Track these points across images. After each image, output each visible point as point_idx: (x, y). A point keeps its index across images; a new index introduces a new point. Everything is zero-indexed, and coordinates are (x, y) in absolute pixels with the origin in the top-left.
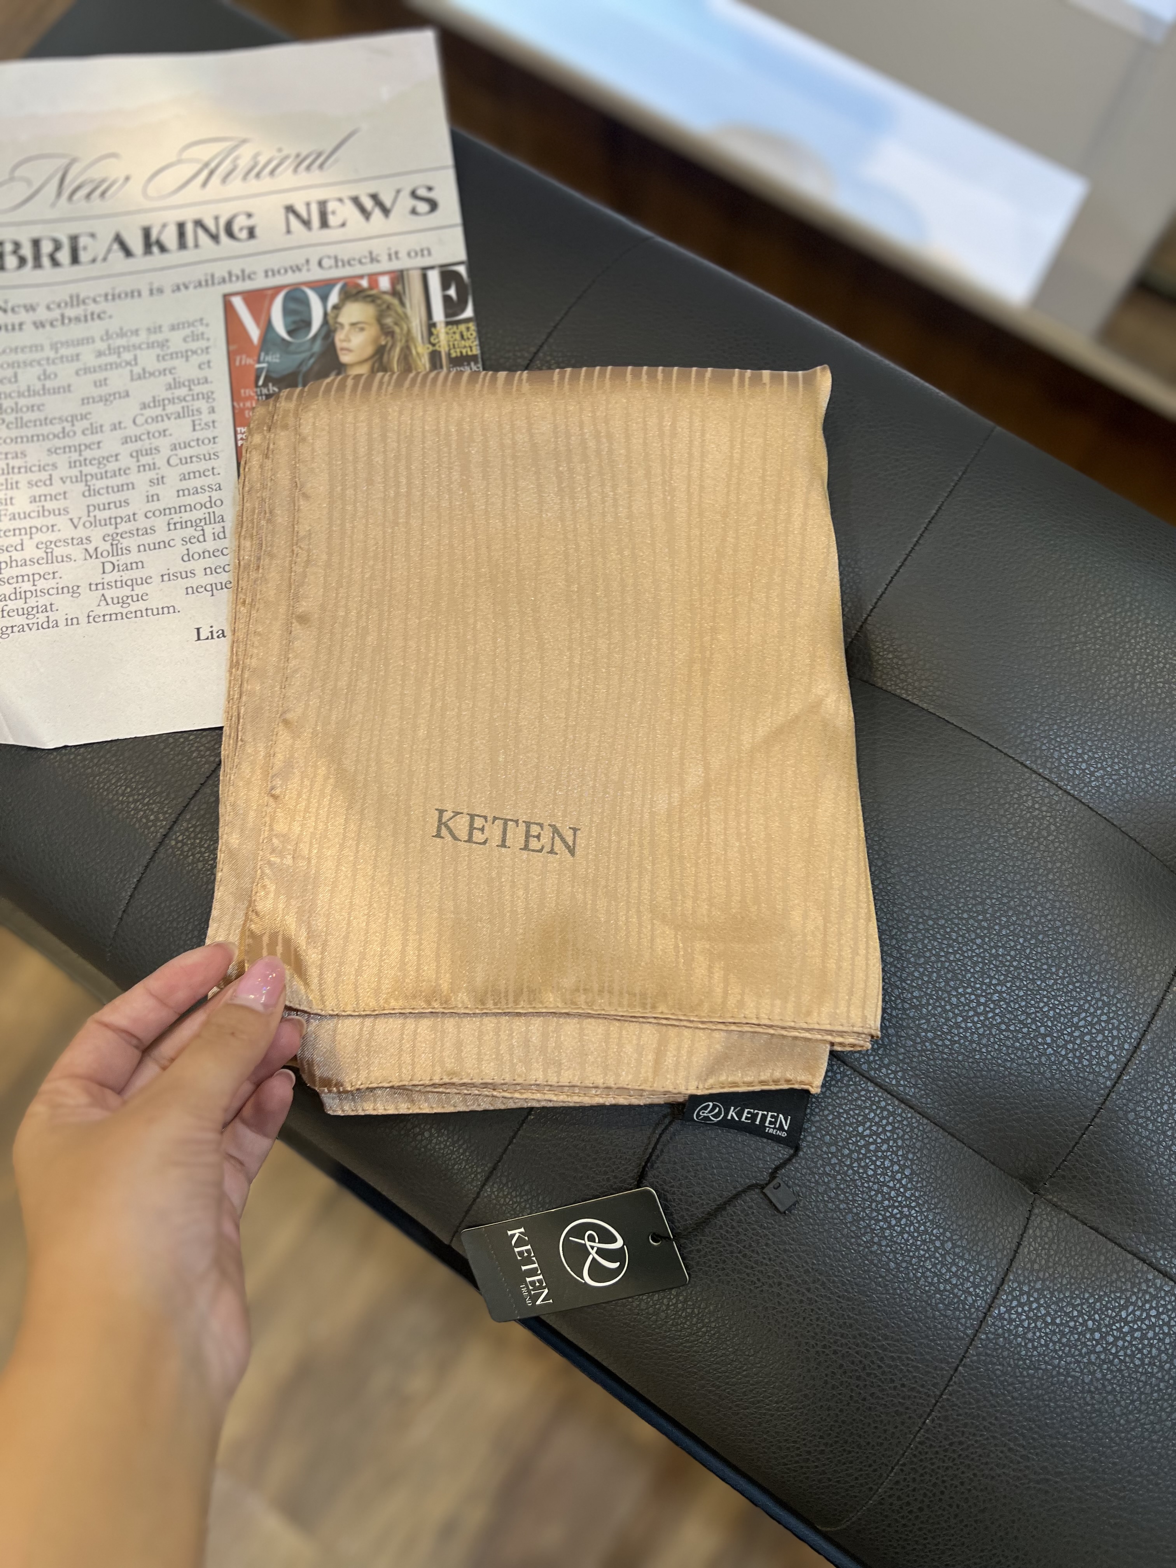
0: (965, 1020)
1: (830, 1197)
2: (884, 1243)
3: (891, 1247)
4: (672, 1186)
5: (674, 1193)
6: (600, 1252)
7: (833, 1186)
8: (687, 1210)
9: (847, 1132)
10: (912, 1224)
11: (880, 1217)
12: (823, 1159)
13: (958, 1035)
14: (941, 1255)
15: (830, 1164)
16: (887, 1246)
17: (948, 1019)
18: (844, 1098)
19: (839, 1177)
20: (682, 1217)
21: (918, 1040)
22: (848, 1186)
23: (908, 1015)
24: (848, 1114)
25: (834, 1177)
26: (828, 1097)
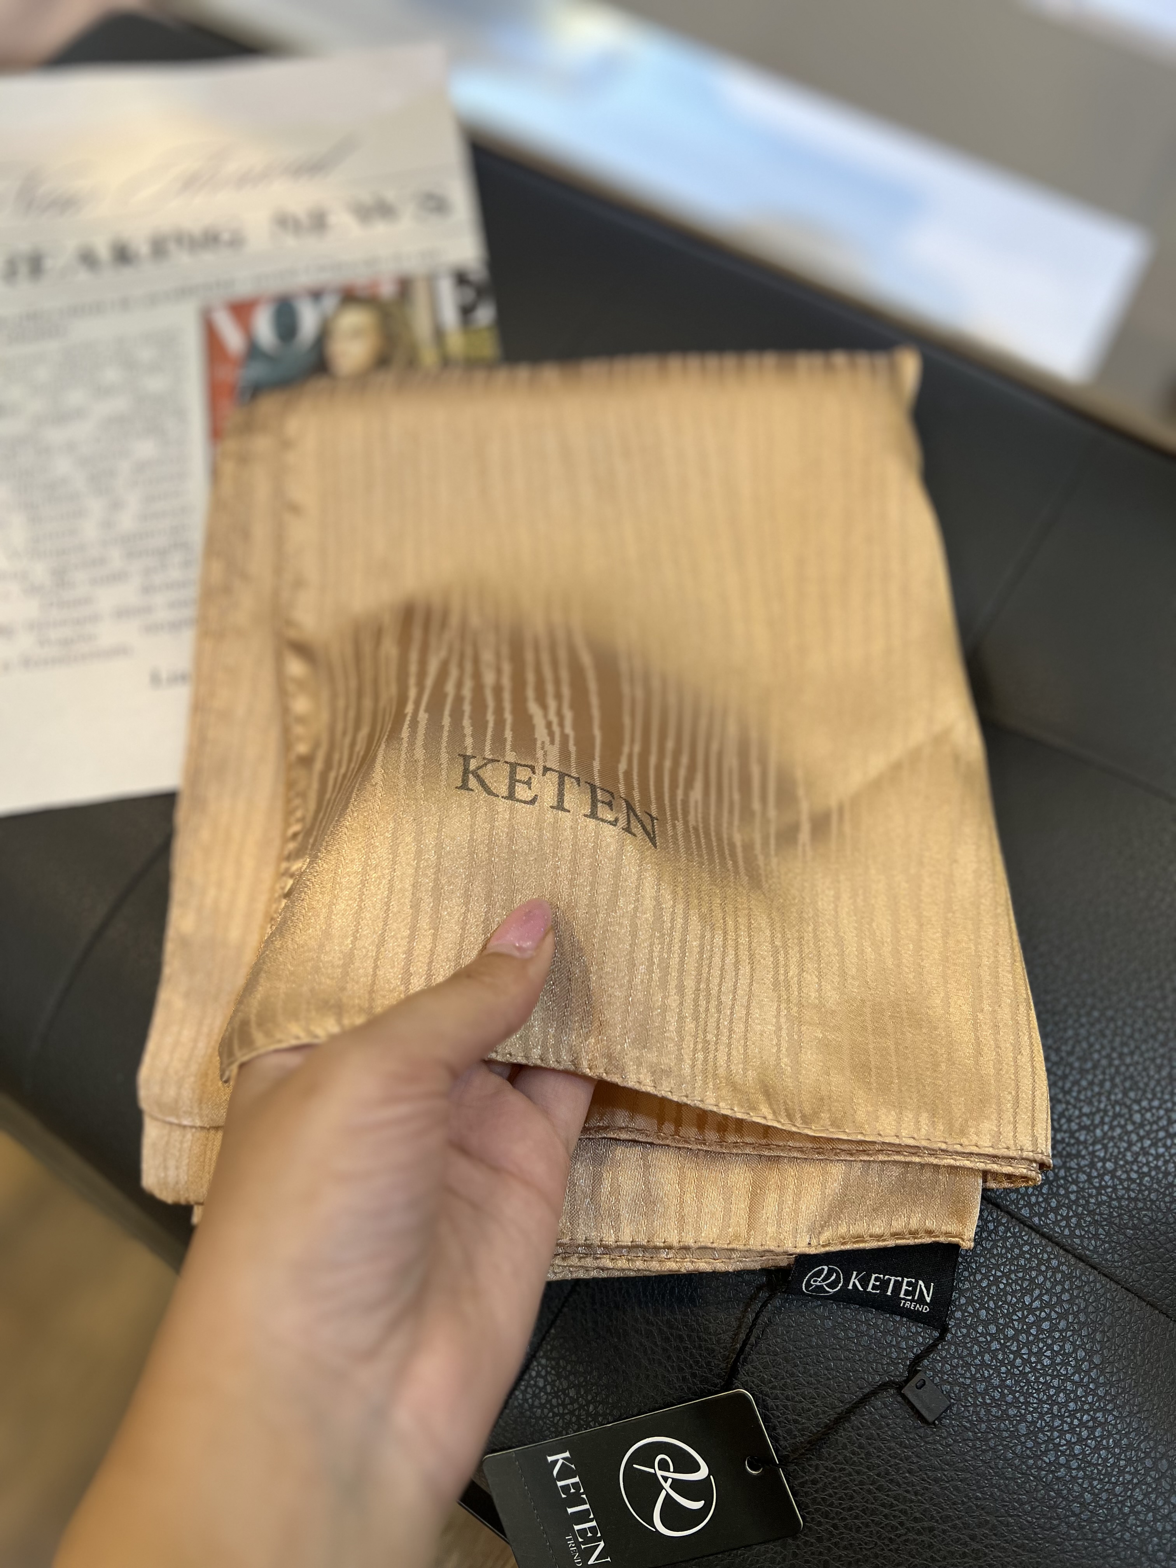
0: (1154, 1144)
1: (993, 1398)
2: (1074, 1464)
3: (1084, 1469)
4: (774, 1388)
5: (776, 1398)
6: (677, 1485)
7: (996, 1382)
8: (796, 1421)
9: (1009, 1304)
10: (1110, 1434)
11: (1066, 1427)
12: (979, 1344)
13: (1148, 1164)
14: (1154, 1479)
15: (989, 1350)
16: (1079, 1468)
17: (1130, 1144)
18: (1001, 1256)
19: (1003, 1369)
20: (789, 1432)
21: (1095, 1174)
22: (1017, 1383)
23: (1077, 1139)
24: (1008, 1278)
25: (997, 1370)
26: (980, 1256)
